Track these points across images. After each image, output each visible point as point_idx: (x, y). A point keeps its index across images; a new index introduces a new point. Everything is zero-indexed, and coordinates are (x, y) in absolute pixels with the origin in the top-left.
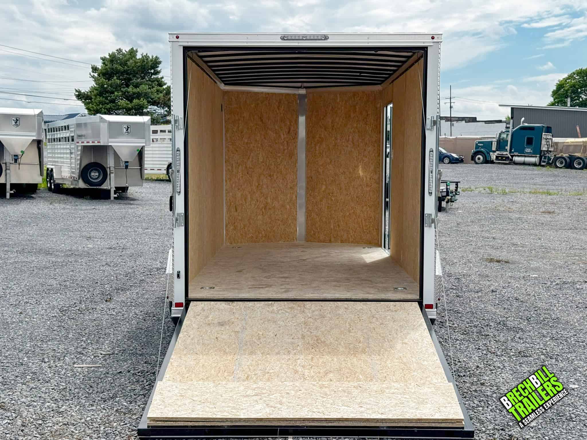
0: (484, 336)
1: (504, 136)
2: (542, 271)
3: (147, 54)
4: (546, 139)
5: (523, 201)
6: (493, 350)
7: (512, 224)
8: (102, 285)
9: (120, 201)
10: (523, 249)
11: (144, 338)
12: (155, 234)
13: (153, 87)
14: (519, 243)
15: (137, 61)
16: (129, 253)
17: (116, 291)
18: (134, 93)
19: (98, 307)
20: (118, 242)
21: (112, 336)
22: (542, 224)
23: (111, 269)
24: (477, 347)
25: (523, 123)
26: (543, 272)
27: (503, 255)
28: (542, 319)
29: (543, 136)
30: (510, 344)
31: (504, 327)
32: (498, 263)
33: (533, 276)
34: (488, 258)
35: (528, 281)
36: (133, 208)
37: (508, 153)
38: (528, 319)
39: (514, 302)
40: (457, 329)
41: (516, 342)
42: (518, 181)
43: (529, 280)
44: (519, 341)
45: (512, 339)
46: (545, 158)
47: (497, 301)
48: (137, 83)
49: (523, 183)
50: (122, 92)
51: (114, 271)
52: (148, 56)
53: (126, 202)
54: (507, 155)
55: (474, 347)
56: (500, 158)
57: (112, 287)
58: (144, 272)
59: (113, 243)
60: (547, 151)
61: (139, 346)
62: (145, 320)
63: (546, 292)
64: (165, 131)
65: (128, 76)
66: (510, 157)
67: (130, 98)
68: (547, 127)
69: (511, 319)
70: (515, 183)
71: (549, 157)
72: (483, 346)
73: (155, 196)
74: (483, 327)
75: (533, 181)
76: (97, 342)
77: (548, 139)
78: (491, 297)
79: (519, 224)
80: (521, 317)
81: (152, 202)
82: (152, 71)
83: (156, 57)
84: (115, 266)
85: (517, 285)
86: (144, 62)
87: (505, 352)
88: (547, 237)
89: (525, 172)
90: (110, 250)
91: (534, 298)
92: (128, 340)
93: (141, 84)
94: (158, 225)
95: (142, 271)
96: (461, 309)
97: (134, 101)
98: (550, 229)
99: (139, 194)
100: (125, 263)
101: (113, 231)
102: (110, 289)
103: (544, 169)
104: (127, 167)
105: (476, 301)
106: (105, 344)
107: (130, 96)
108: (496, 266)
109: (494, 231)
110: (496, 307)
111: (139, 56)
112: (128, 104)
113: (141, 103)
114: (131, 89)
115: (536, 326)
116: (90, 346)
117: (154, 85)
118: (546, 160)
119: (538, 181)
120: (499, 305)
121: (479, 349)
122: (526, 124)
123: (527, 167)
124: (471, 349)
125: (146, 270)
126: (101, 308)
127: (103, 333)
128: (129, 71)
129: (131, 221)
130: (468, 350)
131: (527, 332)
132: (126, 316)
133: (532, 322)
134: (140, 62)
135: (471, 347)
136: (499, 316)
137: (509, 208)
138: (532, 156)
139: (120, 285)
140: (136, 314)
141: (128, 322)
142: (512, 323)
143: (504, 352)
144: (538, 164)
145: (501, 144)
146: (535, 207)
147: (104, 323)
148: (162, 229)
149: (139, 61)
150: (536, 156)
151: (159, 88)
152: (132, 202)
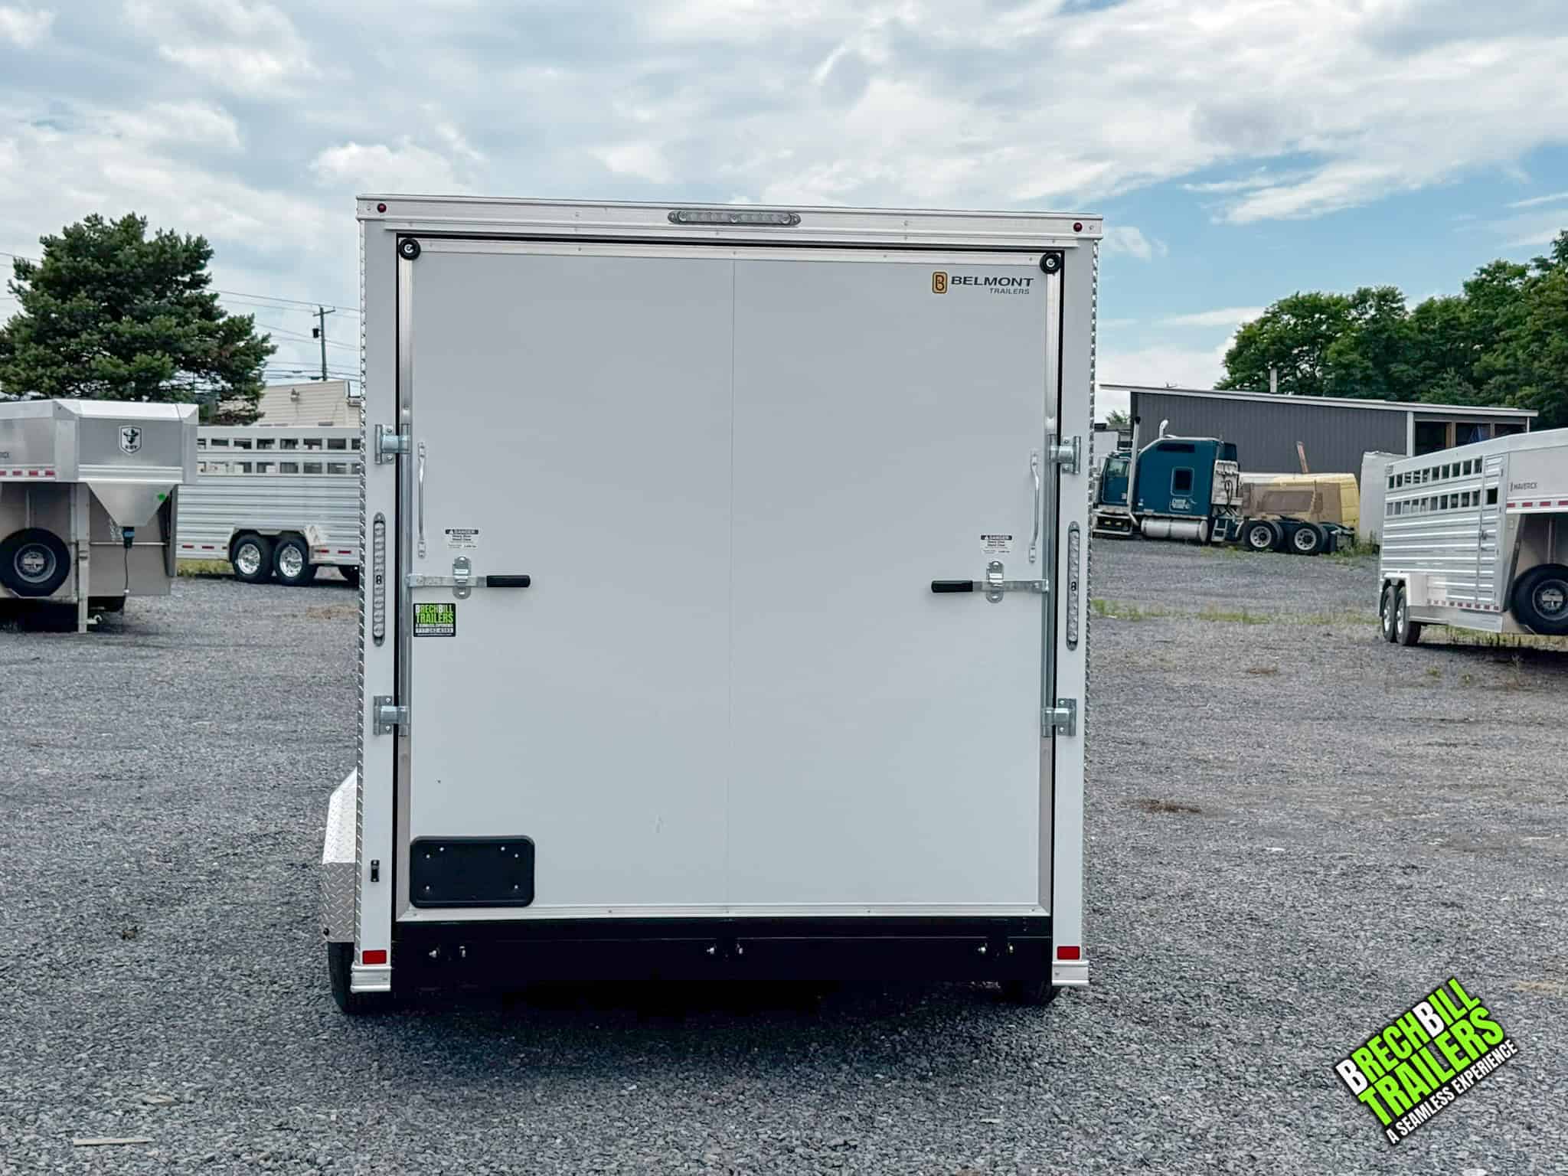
0: (1197, 1026)
1: (1117, 466)
2: (1289, 834)
3: (172, 233)
4: (1224, 476)
5: (1191, 640)
6: (1233, 1069)
7: (1179, 702)
8: (101, 889)
9: (107, 636)
10: (1226, 774)
11: (258, 1050)
12: (226, 734)
13: (188, 322)
14: (1211, 756)
15: (144, 249)
16: (160, 789)
17: (143, 905)
18: (135, 338)
19: (105, 956)
20: (121, 757)
21: (163, 1046)
22: (1257, 703)
23: (118, 840)
24: (1189, 1060)
25: (1164, 432)
26: (1295, 837)
27: (1180, 790)
28: (1333, 975)
29: (1216, 468)
30: (1272, 1050)
31: (1244, 1002)
32: (1172, 815)
33: (1274, 849)
34: (1143, 801)
35: (1264, 865)
36: (147, 657)
37: (1128, 510)
38: (1299, 976)
39: (1248, 927)
40: (1121, 1006)
41: (1286, 1044)
42: (1162, 584)
43: (1267, 862)
44: (1293, 1041)
45: (1273, 1038)
46: (1222, 524)
47: (1203, 924)
48: (145, 311)
49: (1176, 589)
50: (101, 332)
51: (128, 844)
52: (178, 239)
53: (122, 638)
54: (1124, 515)
55: (1178, 1060)
56: (1108, 523)
57: (130, 894)
58: (215, 849)
59: (108, 761)
60: (1225, 506)
61: (248, 1075)
62: (248, 995)
63: (1320, 897)
64: (225, 443)
65: (119, 291)
66: (1134, 520)
67: (124, 350)
68: (1226, 444)
69: (1254, 976)
70: (1157, 590)
71: (1230, 521)
72: (1203, 1057)
73: (203, 623)
74: (1188, 1000)
75: (1200, 584)
76: (124, 1065)
77: (1228, 475)
78: (1184, 912)
79: (1196, 704)
80: (1278, 970)
81: (197, 641)
82: (187, 279)
83: (200, 239)
84: (129, 829)
85: (1241, 878)
86: (165, 252)
87: (1266, 1075)
88: (1278, 740)
89: (1174, 560)
90: (105, 783)
91: (1295, 914)
92: (213, 1058)
93: (157, 311)
94: (226, 708)
95: (209, 846)
96: (1114, 949)
97: (139, 357)
98: (1277, 717)
99: (157, 616)
100: (155, 820)
101: (101, 723)
102: (128, 900)
103: (1221, 552)
104: (128, 543)
105: (1148, 925)
106: (149, 1071)
107: (124, 345)
108: (1171, 823)
109: (1138, 722)
110: (1203, 941)
111: (149, 236)
112: (118, 366)
113: (156, 363)
114: (126, 325)
115: (1323, 996)
116: (106, 1078)
117: (189, 315)
118: (1224, 530)
119: (1212, 585)
120: (1210, 934)
121: (1195, 1066)
122: (1174, 437)
123: (1177, 546)
124: (1173, 1068)
125: (219, 840)
126: (113, 960)
127: (136, 1038)
128: (122, 278)
129: (149, 695)
130: (1167, 1069)
131: (1306, 1014)
132: (191, 982)
133: (1311, 985)
134: (152, 254)
135: (1171, 1060)
136: (1221, 969)
137: (1162, 660)
138: (1188, 520)
139: (153, 889)
140: (219, 977)
141: (200, 1000)
142: (1260, 989)
143: (1263, 1075)
144: (1203, 538)
145: (1111, 486)
146: (1227, 656)
147: (132, 1005)
148: (240, 719)
149: (150, 249)
150: (1200, 520)
151: (205, 323)
152: (140, 640)
